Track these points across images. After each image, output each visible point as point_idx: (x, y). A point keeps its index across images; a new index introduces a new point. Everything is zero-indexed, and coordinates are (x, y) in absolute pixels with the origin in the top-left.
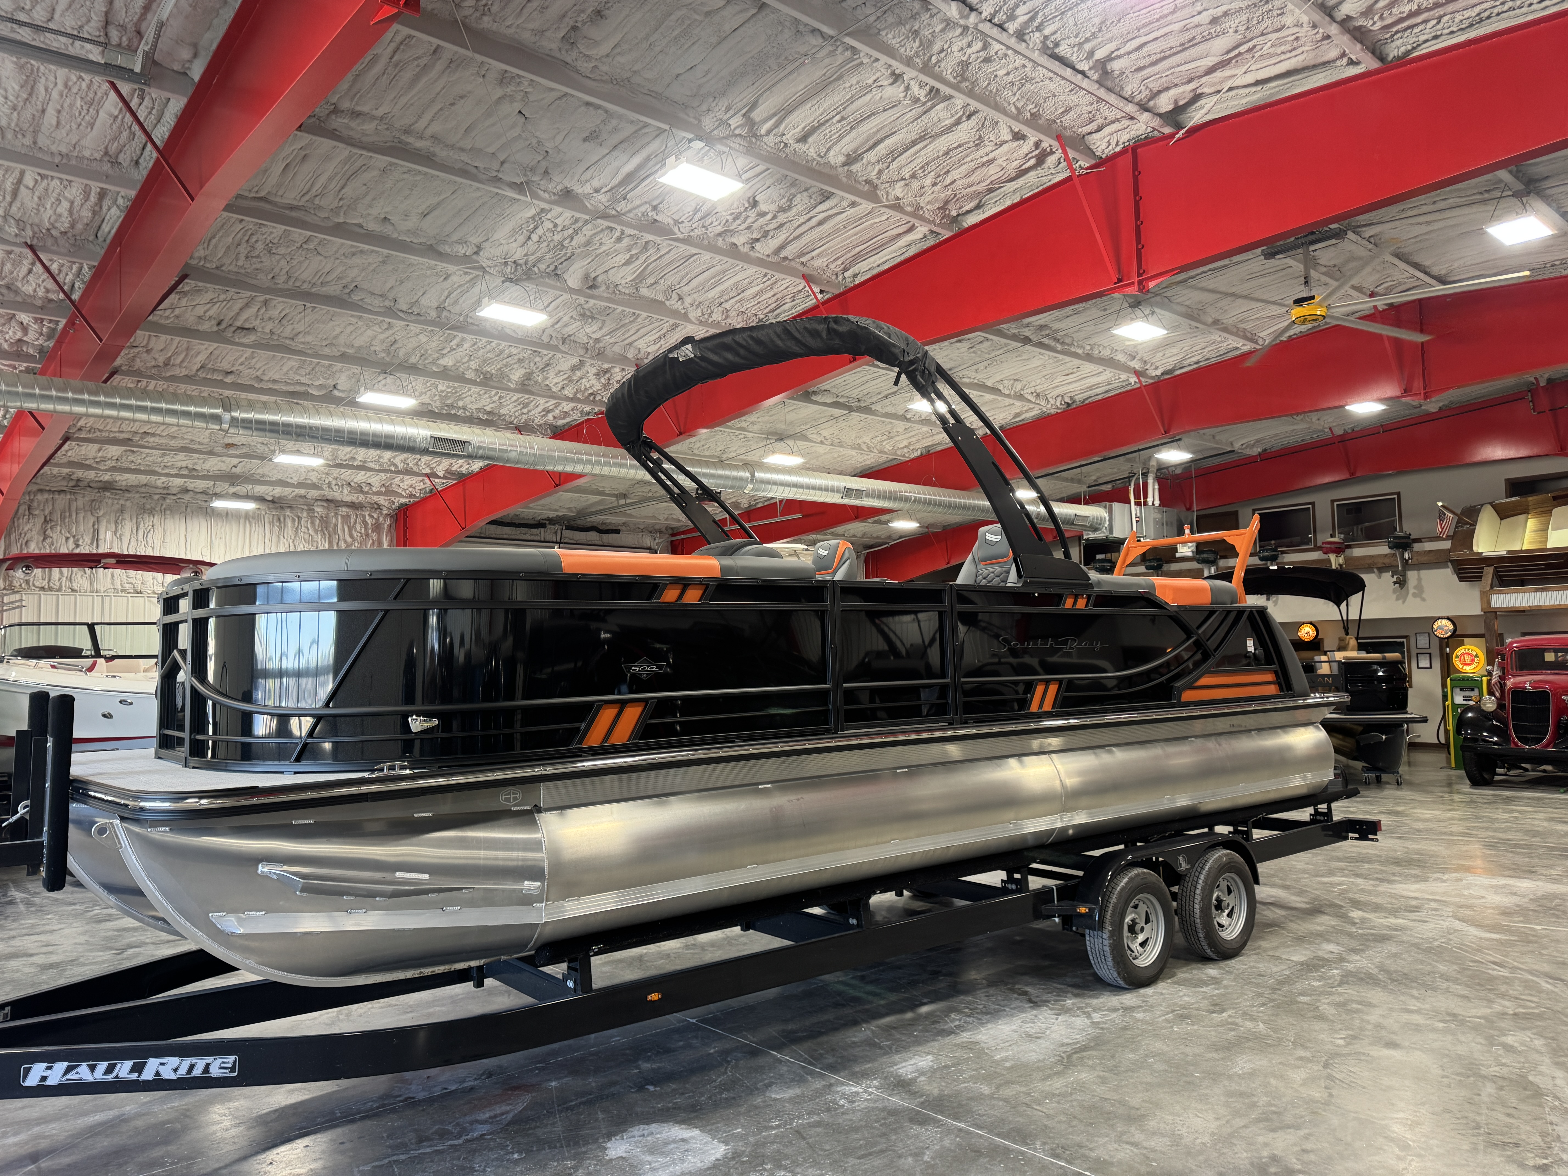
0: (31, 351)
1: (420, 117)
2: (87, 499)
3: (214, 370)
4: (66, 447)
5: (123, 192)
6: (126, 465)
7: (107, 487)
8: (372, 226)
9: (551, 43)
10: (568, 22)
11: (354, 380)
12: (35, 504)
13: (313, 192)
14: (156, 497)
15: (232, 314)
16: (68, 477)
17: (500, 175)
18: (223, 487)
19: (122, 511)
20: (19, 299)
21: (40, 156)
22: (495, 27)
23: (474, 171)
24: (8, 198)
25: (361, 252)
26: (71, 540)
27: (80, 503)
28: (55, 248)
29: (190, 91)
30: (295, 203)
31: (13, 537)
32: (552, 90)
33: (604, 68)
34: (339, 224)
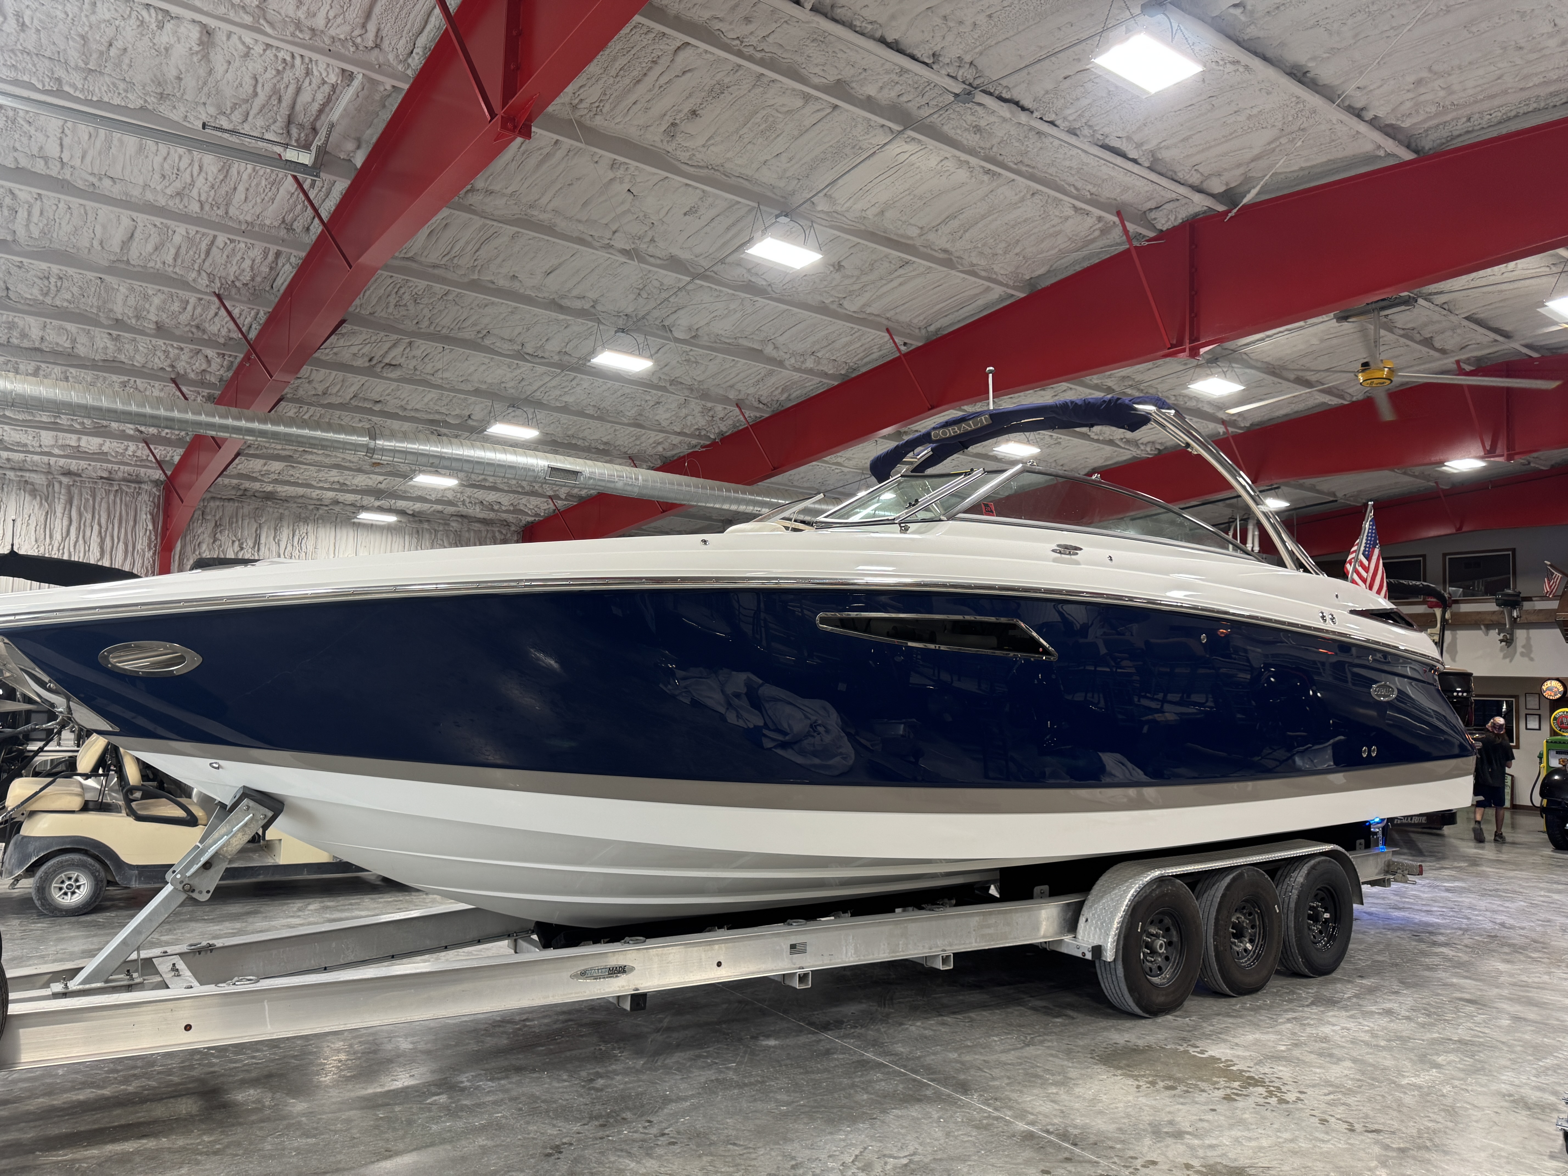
0: (213, 380)
1: (543, 194)
2: (251, 507)
3: (365, 399)
4: (237, 461)
5: (295, 252)
6: (287, 478)
7: (270, 497)
8: (502, 283)
9: (654, 137)
10: (668, 119)
11: (486, 411)
12: (208, 510)
13: (453, 254)
14: (311, 507)
15: (382, 352)
16: (237, 487)
17: (612, 243)
18: (369, 500)
19: (281, 518)
20: (206, 337)
21: (230, 224)
22: (606, 123)
23: (590, 239)
24: (203, 256)
25: (493, 303)
26: (237, 543)
27: (246, 510)
28: (237, 297)
29: (353, 176)
30: (437, 262)
31: (188, 538)
32: (655, 174)
33: (699, 156)
34: (473, 280)
